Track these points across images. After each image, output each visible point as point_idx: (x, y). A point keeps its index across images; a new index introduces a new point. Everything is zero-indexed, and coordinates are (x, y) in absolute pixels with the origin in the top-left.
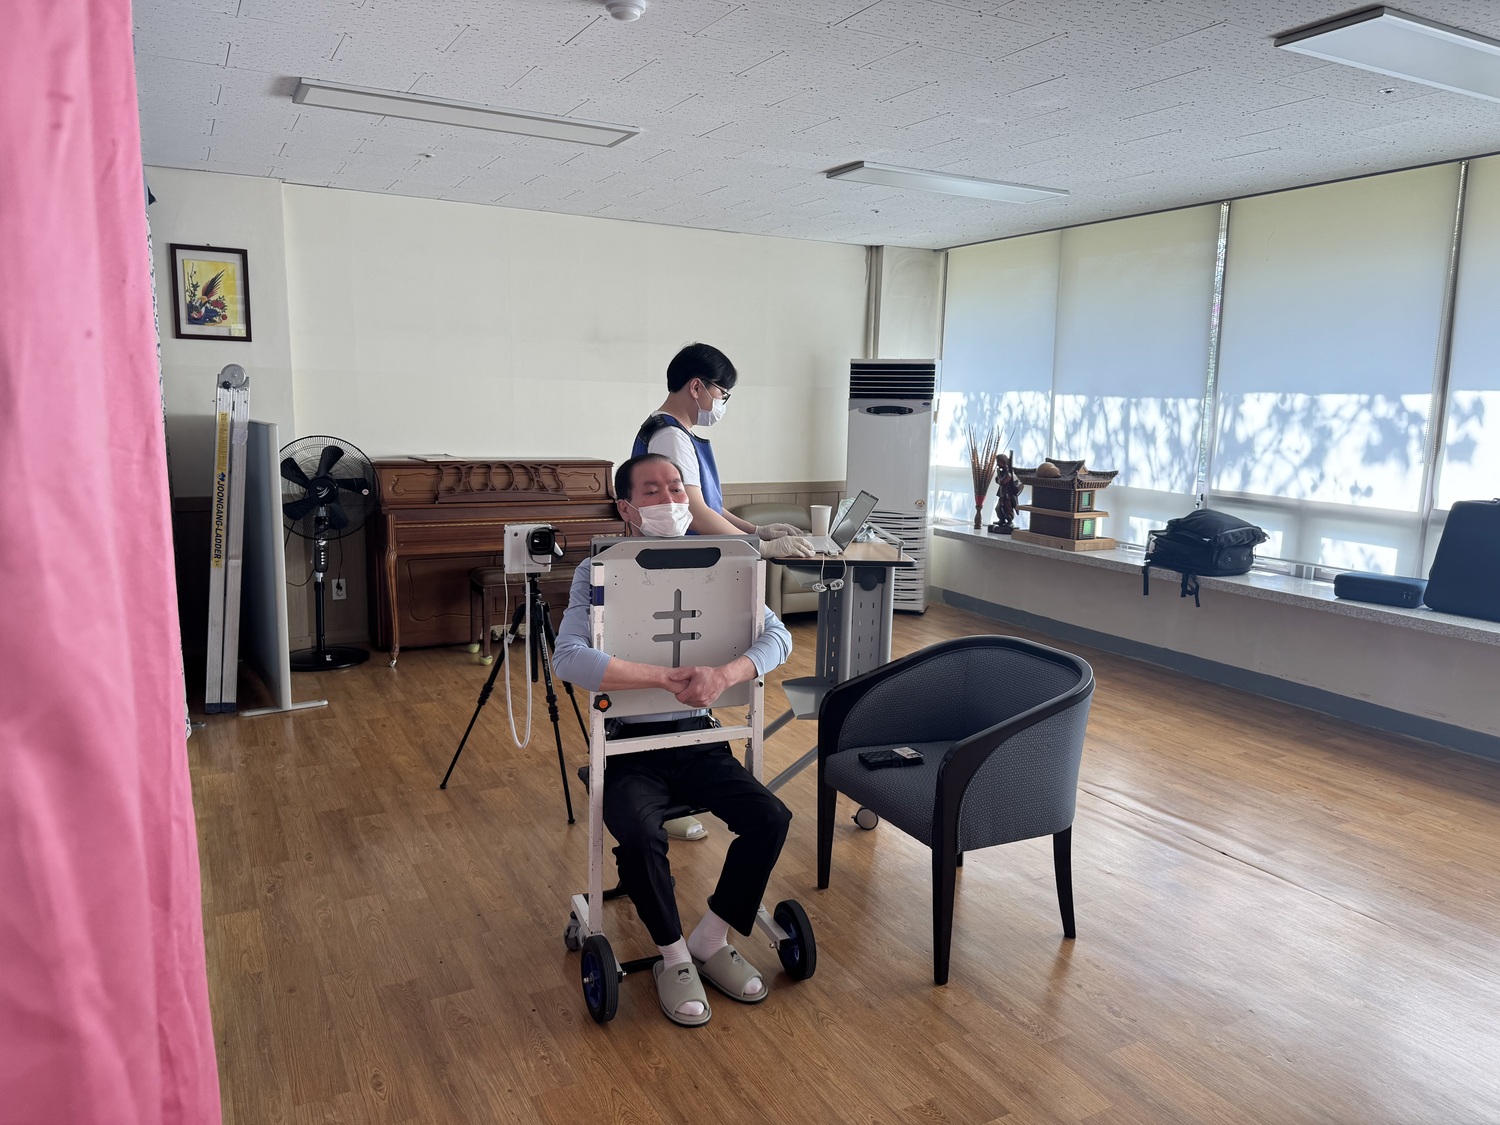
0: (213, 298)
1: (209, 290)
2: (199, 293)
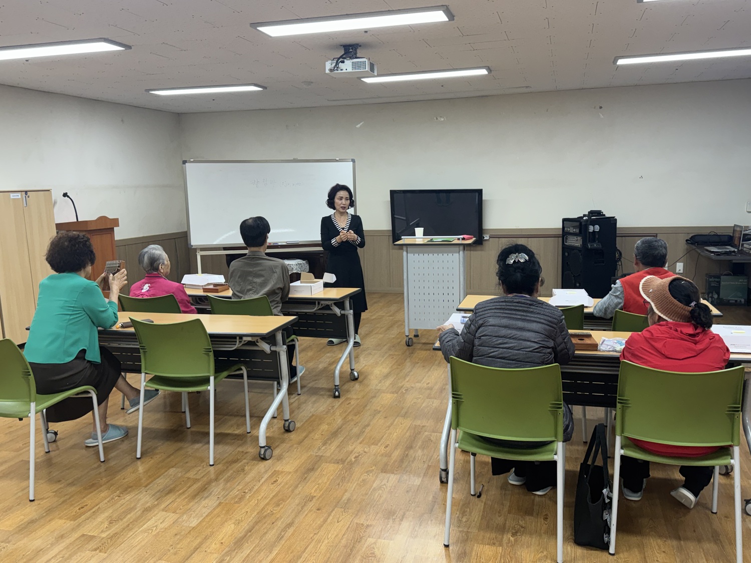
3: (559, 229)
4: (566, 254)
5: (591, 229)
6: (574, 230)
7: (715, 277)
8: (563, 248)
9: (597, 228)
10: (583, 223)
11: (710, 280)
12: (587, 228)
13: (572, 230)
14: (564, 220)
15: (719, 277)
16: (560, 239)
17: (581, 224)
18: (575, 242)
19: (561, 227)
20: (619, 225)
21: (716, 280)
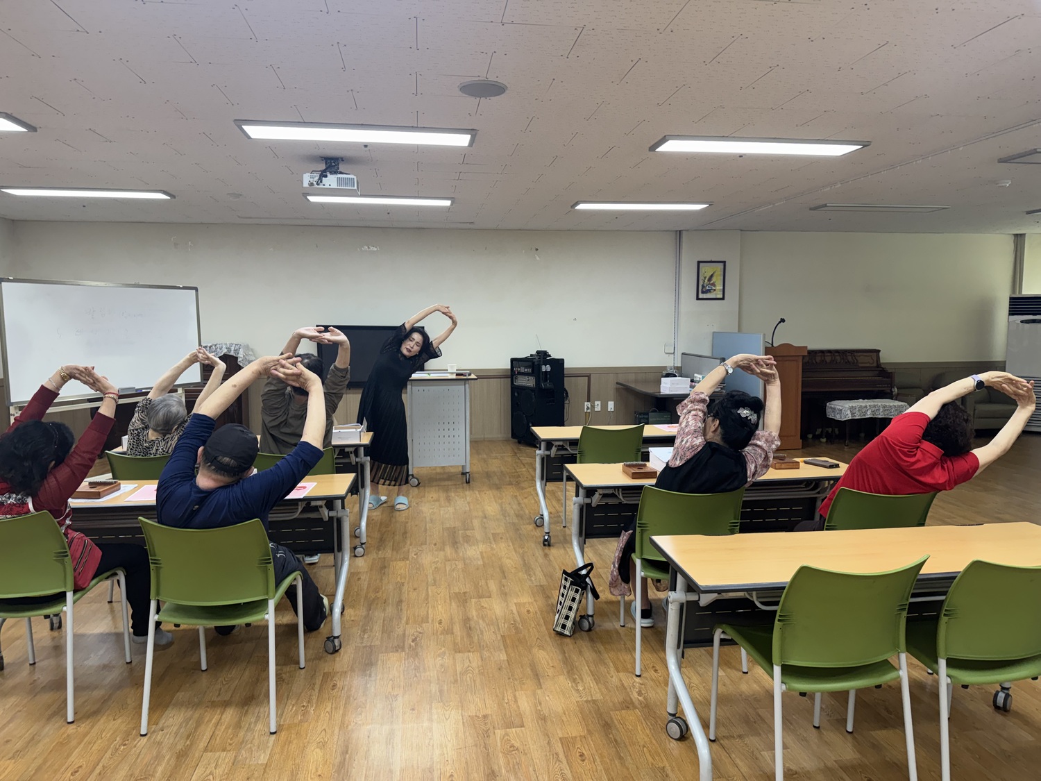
0: (711, 282)
1: (710, 279)
2: (706, 281)
3: (508, 369)
4: (516, 394)
5: (544, 368)
6: (526, 370)
7: (644, 414)
8: (512, 388)
9: (548, 368)
10: (536, 363)
11: (640, 417)
12: (540, 368)
13: (523, 370)
14: (513, 360)
15: (647, 414)
16: (510, 379)
17: (533, 363)
18: (529, 382)
19: (509, 367)
20: (566, 365)
21: (645, 417)
